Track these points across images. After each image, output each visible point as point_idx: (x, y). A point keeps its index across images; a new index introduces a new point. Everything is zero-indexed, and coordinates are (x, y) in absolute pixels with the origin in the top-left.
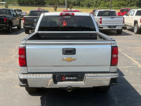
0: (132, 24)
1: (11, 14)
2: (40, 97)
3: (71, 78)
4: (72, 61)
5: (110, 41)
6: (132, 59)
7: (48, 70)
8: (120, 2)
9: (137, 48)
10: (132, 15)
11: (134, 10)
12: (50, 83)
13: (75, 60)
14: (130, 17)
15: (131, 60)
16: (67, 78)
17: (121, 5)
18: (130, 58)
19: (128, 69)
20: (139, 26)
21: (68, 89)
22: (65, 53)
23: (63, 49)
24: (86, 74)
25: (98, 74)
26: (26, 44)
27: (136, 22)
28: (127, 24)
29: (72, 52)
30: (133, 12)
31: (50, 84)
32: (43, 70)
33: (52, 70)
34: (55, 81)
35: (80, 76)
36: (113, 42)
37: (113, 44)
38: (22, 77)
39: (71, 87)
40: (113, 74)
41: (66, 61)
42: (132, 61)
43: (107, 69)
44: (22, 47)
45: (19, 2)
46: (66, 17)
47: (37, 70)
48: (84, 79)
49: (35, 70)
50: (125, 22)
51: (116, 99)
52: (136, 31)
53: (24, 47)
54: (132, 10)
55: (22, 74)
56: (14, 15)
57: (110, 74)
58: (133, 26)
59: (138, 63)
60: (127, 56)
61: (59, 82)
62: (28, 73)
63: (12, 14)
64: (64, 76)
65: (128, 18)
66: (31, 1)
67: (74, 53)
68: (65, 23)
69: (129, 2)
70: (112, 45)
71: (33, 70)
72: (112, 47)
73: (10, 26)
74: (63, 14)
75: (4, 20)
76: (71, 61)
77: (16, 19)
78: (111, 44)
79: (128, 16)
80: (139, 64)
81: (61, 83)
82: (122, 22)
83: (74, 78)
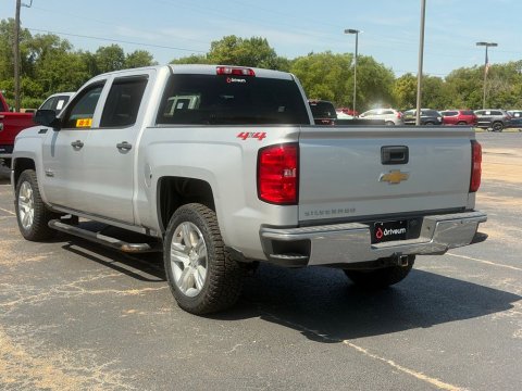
3: (396, 232)
7: (346, 211)
13: (406, 178)
16: (388, 232)
26: (299, 135)
32: (335, 212)
33: (354, 210)
46: (232, 81)
48: (425, 231)
49: (316, 214)
62: (299, 225)
64: (381, 227)
67: (406, 161)
71: (312, 214)
76: (399, 183)
83: (401, 230)
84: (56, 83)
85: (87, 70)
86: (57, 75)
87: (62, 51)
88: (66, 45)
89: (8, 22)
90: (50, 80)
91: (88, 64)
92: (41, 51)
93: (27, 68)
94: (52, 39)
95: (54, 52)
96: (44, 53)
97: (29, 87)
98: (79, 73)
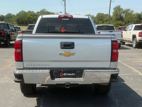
0: (131, 38)
1: (9, 29)
2: (36, 98)
3: (70, 74)
4: (71, 56)
5: (110, 35)
6: (132, 68)
7: (45, 65)
8: (118, 22)
9: (137, 59)
10: (130, 30)
11: (132, 25)
12: (47, 79)
13: (73, 54)
14: (128, 32)
15: (130, 69)
16: (65, 74)
17: (118, 25)
18: (130, 67)
19: (128, 76)
20: (138, 40)
21: (66, 85)
22: (63, 47)
23: (61, 43)
24: (85, 70)
25: (98, 70)
26: (22, 37)
27: (134, 37)
28: (126, 39)
29: (71, 46)
30: (131, 27)
31: (47, 81)
32: (40, 65)
33: (49, 65)
34: (53, 78)
35: (78, 72)
36: (112, 36)
37: (113, 38)
38: (18, 72)
39: (69, 83)
40: (113, 70)
41: (64, 56)
42: (132, 69)
43: (107, 64)
44: (18, 40)
45: (17, 22)
46: (64, 19)
47: (34, 65)
48: (83, 75)
49: (31, 65)
50: (123, 37)
51: (117, 101)
52: (134, 45)
53: (20, 40)
54: (130, 25)
55: (17, 69)
56: (12, 29)
57: (110, 70)
58: (131, 41)
59: (138, 71)
60: (126, 65)
61: (56, 78)
62: (24, 69)
63: (11, 28)
64: (62, 72)
65: (127, 33)
66: (30, 21)
67: (73, 48)
68: (63, 30)
69: (126, 22)
70: (112, 40)
71: (30, 65)
72: (112, 41)
73: (7, 40)
74: (61, 16)
75: (2, 33)
76: (69, 56)
77: (14, 34)
78: (111, 38)
79: (126, 32)
80: (140, 72)
81: (59, 79)
82: (121, 36)
83: (72, 74)
84: (129, 22)
85: (138, 18)
86: (129, 20)
87: (131, 13)
88: (132, 11)
89: (117, 6)
90: (127, 21)
91: (138, 16)
92: (125, 13)
93: (121, 19)
94: (128, 10)
95: (129, 13)
96: (126, 14)
97: (121, 24)
98: (135, 19)
